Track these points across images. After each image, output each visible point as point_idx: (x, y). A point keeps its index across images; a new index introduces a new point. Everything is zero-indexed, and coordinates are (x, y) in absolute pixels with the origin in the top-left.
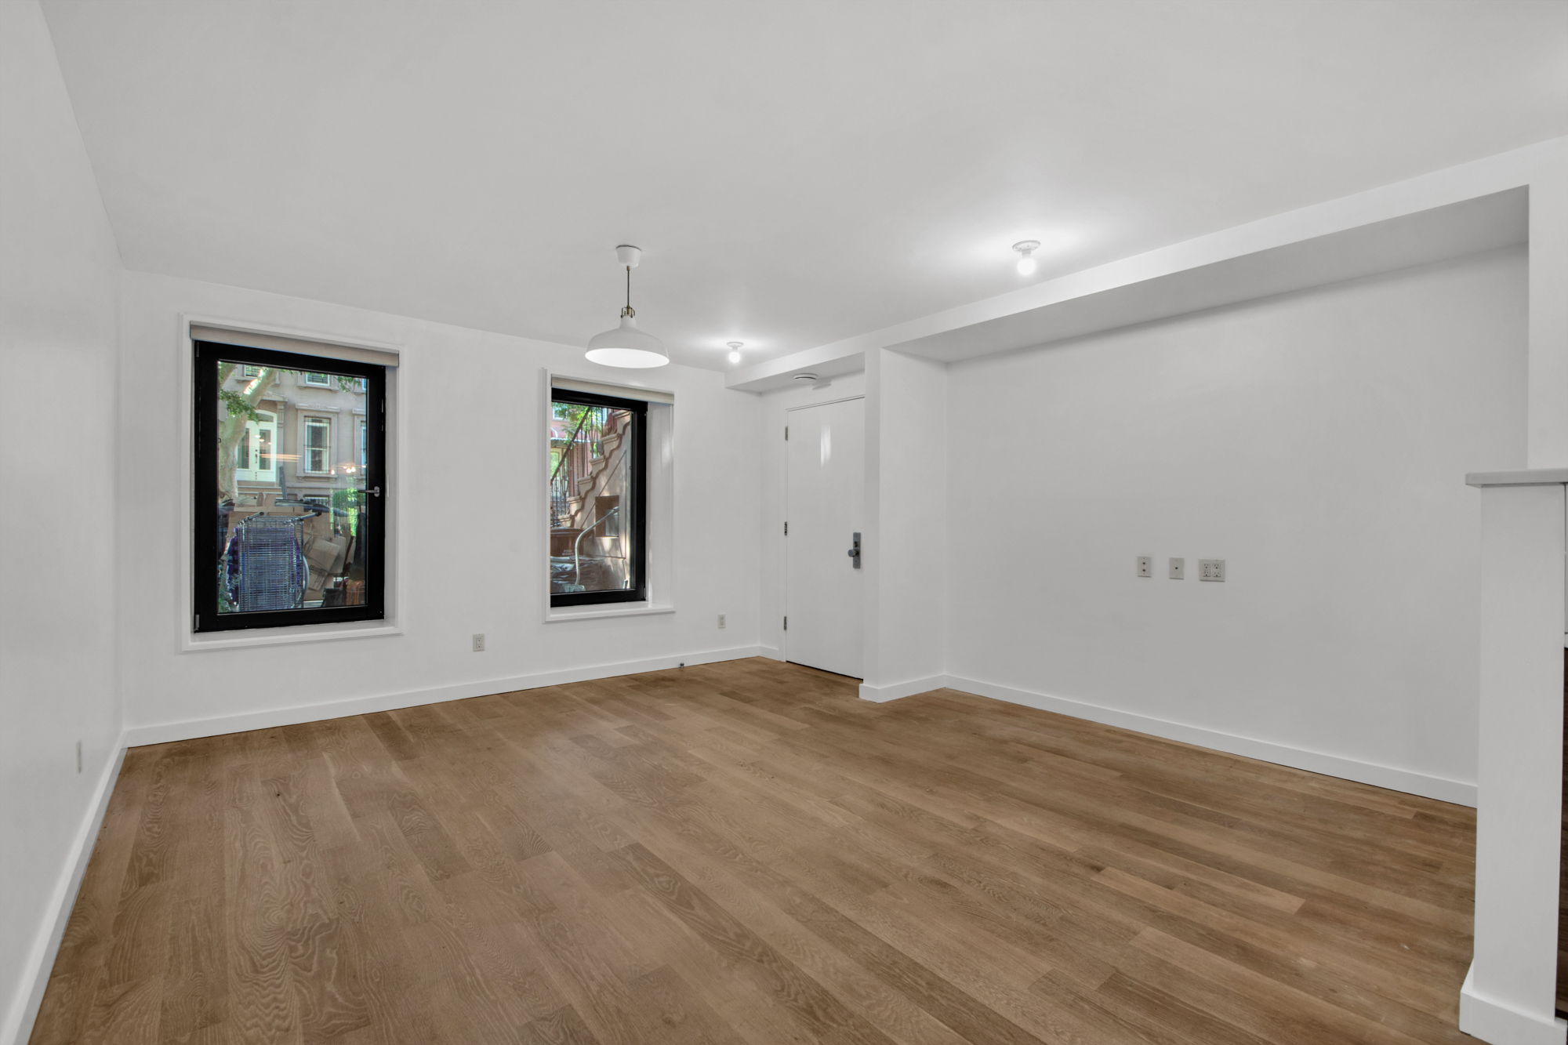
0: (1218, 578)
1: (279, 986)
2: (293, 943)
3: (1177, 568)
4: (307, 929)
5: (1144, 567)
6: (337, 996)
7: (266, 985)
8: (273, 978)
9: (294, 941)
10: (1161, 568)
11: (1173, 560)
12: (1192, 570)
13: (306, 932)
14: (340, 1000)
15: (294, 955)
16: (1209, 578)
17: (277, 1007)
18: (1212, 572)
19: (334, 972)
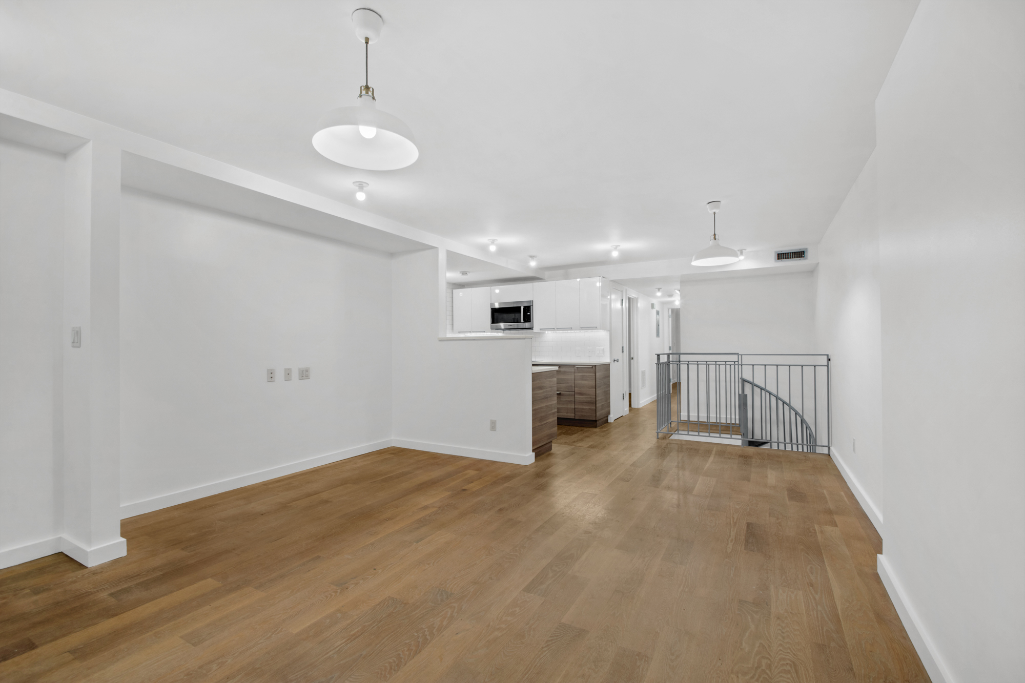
0: (307, 377)
1: (781, 645)
2: (768, 671)
3: (288, 374)
4: (756, 678)
5: (272, 375)
6: (750, 620)
7: (789, 651)
8: (783, 652)
9: (767, 674)
10: (280, 375)
11: (286, 370)
12: (295, 375)
13: (757, 676)
14: (749, 617)
15: (769, 662)
16: (303, 378)
17: (783, 633)
18: (304, 374)
19: (747, 634)
